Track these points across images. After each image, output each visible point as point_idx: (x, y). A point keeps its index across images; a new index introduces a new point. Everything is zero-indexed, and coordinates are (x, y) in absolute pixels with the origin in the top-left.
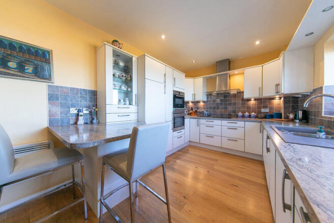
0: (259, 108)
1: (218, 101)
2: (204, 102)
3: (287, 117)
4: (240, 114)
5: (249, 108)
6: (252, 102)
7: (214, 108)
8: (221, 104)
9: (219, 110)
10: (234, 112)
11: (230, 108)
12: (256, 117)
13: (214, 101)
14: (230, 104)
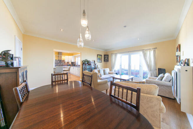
1: (58, 62)
3: (72, 65)
4: (64, 65)
6: (66, 63)
11: (62, 64)
12: (67, 65)
13: (57, 62)
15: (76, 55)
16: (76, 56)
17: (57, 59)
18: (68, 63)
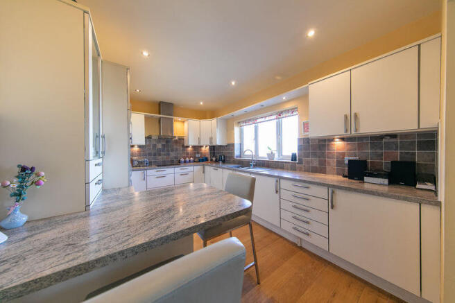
0: (195, 153)
1: (159, 146)
2: (140, 146)
3: (212, 160)
4: (182, 160)
5: (188, 154)
6: (190, 149)
7: (155, 155)
8: (163, 150)
9: (160, 157)
10: (176, 158)
11: (173, 154)
12: (194, 161)
13: (155, 146)
14: (172, 150)
15: (236, 113)
16: (233, 118)
17: (155, 135)
18: (197, 148)
